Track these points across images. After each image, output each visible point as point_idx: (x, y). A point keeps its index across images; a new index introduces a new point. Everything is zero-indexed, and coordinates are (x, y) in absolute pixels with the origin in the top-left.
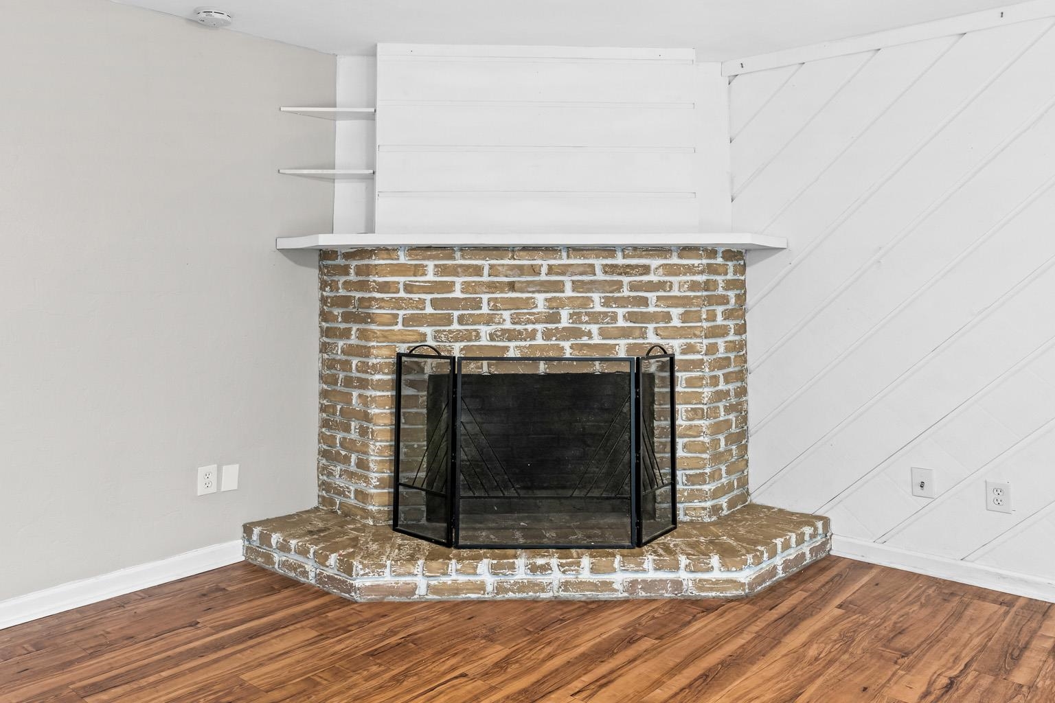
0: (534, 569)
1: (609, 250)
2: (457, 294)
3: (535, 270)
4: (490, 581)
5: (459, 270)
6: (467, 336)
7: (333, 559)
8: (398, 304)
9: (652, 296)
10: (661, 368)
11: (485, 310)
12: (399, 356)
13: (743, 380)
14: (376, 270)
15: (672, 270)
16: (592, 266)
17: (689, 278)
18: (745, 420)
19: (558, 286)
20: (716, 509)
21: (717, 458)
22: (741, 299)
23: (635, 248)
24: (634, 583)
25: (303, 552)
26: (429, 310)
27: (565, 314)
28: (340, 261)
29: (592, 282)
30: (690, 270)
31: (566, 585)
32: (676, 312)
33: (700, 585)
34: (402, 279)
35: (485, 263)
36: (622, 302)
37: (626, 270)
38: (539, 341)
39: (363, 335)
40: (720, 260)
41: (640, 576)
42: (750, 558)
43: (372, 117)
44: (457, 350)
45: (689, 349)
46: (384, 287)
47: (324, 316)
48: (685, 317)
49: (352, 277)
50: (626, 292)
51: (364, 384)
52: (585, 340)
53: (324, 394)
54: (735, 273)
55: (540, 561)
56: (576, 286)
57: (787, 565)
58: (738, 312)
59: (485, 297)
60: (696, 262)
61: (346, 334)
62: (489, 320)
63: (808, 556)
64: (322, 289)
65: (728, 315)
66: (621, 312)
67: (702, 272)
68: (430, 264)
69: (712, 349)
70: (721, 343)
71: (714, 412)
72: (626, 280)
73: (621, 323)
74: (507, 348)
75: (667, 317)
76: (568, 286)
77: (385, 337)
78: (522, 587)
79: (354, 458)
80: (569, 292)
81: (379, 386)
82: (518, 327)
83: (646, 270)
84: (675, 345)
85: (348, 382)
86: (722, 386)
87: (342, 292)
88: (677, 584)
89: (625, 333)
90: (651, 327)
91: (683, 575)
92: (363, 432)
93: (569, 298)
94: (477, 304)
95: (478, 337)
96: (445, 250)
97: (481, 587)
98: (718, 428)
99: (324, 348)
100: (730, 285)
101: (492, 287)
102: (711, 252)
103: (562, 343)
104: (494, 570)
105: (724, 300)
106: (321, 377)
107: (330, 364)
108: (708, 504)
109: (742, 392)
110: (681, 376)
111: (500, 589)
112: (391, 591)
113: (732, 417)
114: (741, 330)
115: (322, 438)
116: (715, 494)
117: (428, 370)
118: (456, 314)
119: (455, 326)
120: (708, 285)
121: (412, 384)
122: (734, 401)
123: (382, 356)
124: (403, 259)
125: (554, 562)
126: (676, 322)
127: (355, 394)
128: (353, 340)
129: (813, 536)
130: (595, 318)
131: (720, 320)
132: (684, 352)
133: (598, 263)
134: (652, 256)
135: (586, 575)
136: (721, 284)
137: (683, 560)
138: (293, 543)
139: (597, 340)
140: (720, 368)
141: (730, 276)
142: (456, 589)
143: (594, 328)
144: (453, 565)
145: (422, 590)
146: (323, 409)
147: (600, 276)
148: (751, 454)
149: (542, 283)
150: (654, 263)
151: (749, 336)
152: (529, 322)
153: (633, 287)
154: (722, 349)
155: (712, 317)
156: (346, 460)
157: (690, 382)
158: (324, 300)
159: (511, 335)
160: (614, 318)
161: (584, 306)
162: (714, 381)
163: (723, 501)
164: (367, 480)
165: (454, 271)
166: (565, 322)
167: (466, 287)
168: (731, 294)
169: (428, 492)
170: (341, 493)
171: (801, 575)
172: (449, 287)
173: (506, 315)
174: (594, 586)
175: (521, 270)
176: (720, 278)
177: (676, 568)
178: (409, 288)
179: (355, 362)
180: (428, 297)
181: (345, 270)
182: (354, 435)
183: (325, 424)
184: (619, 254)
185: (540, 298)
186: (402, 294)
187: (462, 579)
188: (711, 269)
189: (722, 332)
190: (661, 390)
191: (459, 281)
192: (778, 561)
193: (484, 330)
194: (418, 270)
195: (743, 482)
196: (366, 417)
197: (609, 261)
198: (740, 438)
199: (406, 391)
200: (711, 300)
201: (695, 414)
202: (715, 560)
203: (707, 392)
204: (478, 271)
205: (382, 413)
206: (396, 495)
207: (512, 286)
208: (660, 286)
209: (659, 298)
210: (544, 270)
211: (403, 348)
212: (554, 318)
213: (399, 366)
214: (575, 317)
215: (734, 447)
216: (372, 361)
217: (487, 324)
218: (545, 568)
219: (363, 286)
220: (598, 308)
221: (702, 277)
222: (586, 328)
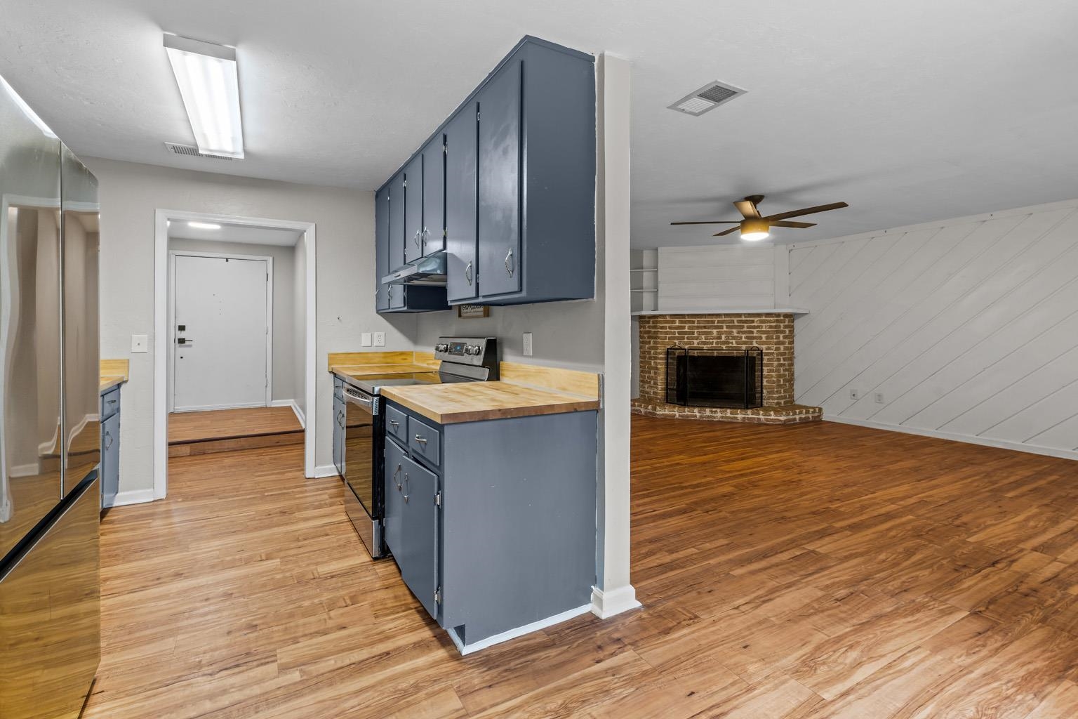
0: (712, 412)
1: (738, 315)
2: (686, 330)
3: (713, 322)
4: (698, 415)
6: (690, 343)
7: (650, 407)
8: (667, 333)
9: (755, 330)
10: (758, 355)
11: (696, 335)
12: (668, 349)
13: (791, 360)
14: (660, 322)
15: (763, 322)
16: (733, 321)
17: (769, 324)
18: (793, 375)
19: (722, 327)
20: (778, 403)
21: (779, 386)
22: (792, 332)
23: (749, 314)
24: (745, 418)
25: (640, 406)
26: (677, 335)
27: (723, 336)
28: (647, 319)
29: (733, 326)
30: (769, 321)
31: (722, 417)
32: (764, 336)
33: (767, 420)
34: (668, 325)
35: (696, 320)
36: (744, 332)
37: (746, 322)
38: (714, 345)
39: (655, 343)
40: (782, 318)
41: (747, 416)
42: (784, 413)
43: (657, 271)
44: (686, 347)
46: (662, 328)
47: (641, 337)
48: (767, 338)
49: (651, 324)
50: (745, 329)
51: (656, 358)
52: (730, 345)
53: (641, 362)
54: (789, 322)
55: (714, 410)
56: (727, 327)
57: (800, 419)
58: (791, 336)
59: (696, 331)
60: (772, 319)
61: (649, 343)
62: (697, 338)
63: (811, 418)
64: (640, 328)
65: (784, 337)
66: (744, 336)
67: (774, 322)
68: (677, 320)
69: (778, 349)
70: (782, 347)
71: (778, 371)
72: (746, 325)
73: (743, 339)
74: (703, 347)
75: (761, 338)
76: (725, 327)
77: (663, 343)
78: (708, 417)
79: (652, 382)
80: (725, 329)
81: (661, 359)
82: (707, 341)
83: (753, 322)
84: (764, 347)
85: (650, 358)
86: (782, 362)
87: (647, 329)
88: (759, 419)
89: (745, 343)
90: (755, 341)
91: (761, 417)
92: (656, 373)
93: (725, 331)
94: (693, 333)
95: (693, 344)
96: (683, 316)
97: (696, 416)
98: (779, 376)
99: (641, 347)
100: (786, 327)
101: (698, 327)
102: (778, 315)
103: (722, 346)
104: (699, 412)
105: (783, 332)
106: (640, 357)
107: (643, 353)
108: (776, 401)
109: (792, 365)
110: (765, 358)
111: (701, 417)
112: (668, 416)
113: (787, 373)
114: (792, 343)
115: (641, 376)
116: (778, 398)
117: (677, 354)
118: (686, 336)
119: (686, 340)
120: (776, 327)
121: (671, 358)
122: (787, 367)
123: (661, 349)
124: (668, 319)
125: (718, 410)
126: (764, 339)
127: (652, 362)
128: (652, 345)
129: (813, 412)
130: (734, 338)
131: (781, 339)
132: (767, 349)
133: (735, 319)
134: (754, 317)
135: (729, 415)
136: (782, 326)
137: (761, 412)
138: (636, 404)
139: (735, 345)
140: (781, 355)
141: (787, 324)
142: (687, 416)
143: (734, 341)
144: (686, 409)
145: (677, 416)
146: (641, 367)
147: (736, 324)
148: (795, 387)
149: (715, 326)
150: (756, 319)
151: (796, 345)
152: (711, 339)
153: (748, 327)
154: (782, 349)
155: (778, 337)
156: (650, 382)
157: (769, 360)
158: (640, 332)
159: (705, 343)
160: (741, 338)
161: (730, 334)
162: (779, 360)
163: (782, 401)
164: (657, 388)
165: (685, 322)
166: (723, 339)
167: (689, 328)
168: (787, 330)
169: (677, 391)
170: (648, 393)
171: (805, 422)
172: (684, 327)
173: (703, 336)
174: (732, 418)
175: (708, 322)
176: (782, 325)
177: (759, 414)
178: (670, 328)
179: (652, 351)
180: (676, 331)
181: (648, 322)
182: (652, 374)
183: (642, 372)
184: (743, 317)
185: (715, 331)
186: (668, 330)
187: (689, 413)
188: (777, 321)
189: (783, 343)
190: (758, 362)
191: (687, 325)
192: (797, 417)
193: (696, 341)
194: (673, 322)
195: (791, 396)
196: (657, 369)
197: (739, 319)
198: (791, 380)
199: (670, 361)
200: (777, 332)
201: (770, 371)
202: (772, 413)
203: (775, 363)
204: (693, 322)
205: (662, 368)
206: (667, 393)
207: (705, 327)
208: (758, 327)
209: (757, 331)
210: (716, 322)
211: (669, 347)
212: (720, 338)
213: (668, 353)
214: (727, 337)
215: (787, 384)
216: (658, 351)
218: (716, 412)
219: (655, 327)
220: (735, 334)
221: (775, 324)
222: (731, 341)
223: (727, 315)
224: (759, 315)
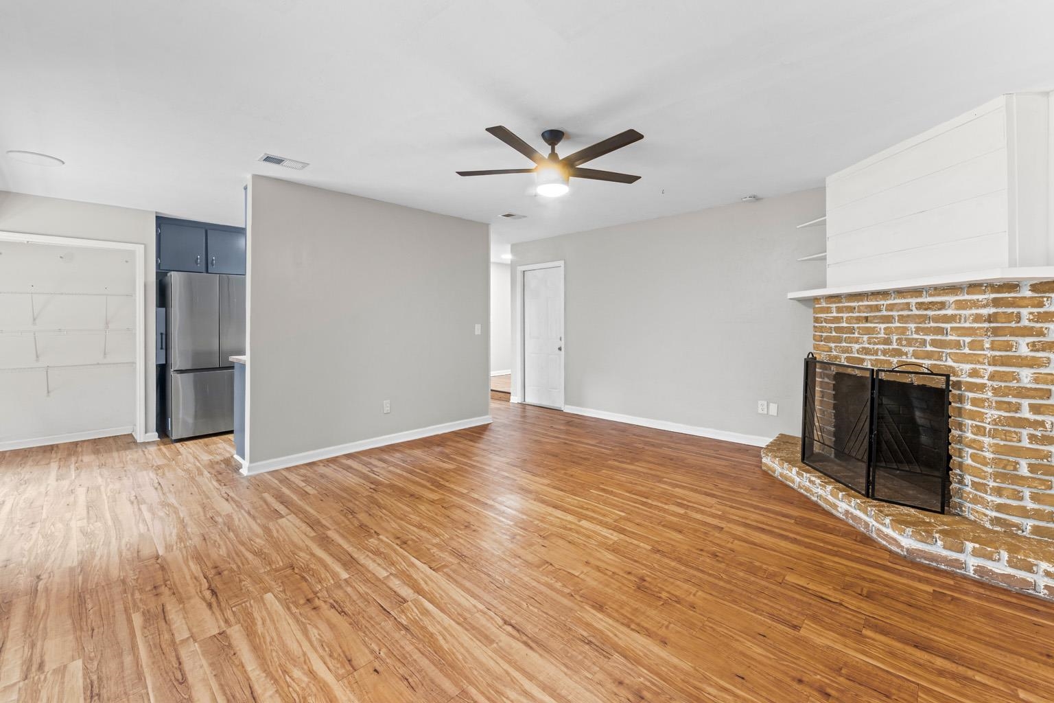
1: (917, 292)
2: (845, 324)
3: (877, 308)
5: (844, 309)
6: (848, 351)
8: (821, 329)
9: (949, 327)
10: (952, 387)
11: (856, 334)
15: (961, 305)
16: (910, 304)
17: (974, 311)
19: (892, 319)
23: (936, 288)
26: (833, 333)
27: (894, 339)
29: (908, 316)
30: (975, 304)
32: (966, 341)
34: (823, 315)
37: (931, 306)
38: (881, 357)
40: (1025, 293)
44: (844, 357)
45: (975, 373)
48: (972, 346)
50: (931, 323)
52: (904, 358)
56: (900, 318)
59: (856, 326)
60: (980, 297)
62: (857, 341)
66: (927, 339)
67: (984, 306)
68: (833, 306)
72: (931, 313)
73: (927, 347)
74: (863, 360)
75: (959, 345)
76: (896, 319)
80: (896, 323)
82: (871, 346)
83: (942, 305)
84: (963, 369)
89: (929, 355)
90: (948, 352)
93: (896, 328)
94: (853, 331)
95: (853, 351)
96: (840, 297)
101: (859, 319)
103: (891, 359)
105: (1034, 332)
108: (992, 513)
110: (968, 396)
118: (844, 336)
119: (843, 344)
126: (965, 349)
130: (910, 342)
132: (971, 375)
133: (913, 301)
134: (947, 294)
139: (912, 359)
143: (909, 350)
147: (915, 312)
149: (882, 317)
150: (951, 299)
152: (875, 344)
153: (935, 319)
157: (976, 402)
159: (867, 351)
160: (923, 343)
161: (903, 333)
166: (894, 345)
167: (848, 320)
172: (842, 319)
173: (865, 338)
175: (873, 308)
180: (833, 326)
184: (926, 294)
185: (881, 327)
186: (823, 324)
191: (845, 316)
193: (855, 347)
194: (829, 310)
197: (920, 300)
201: (979, 430)
203: (992, 413)
204: (853, 309)
207: (866, 319)
208: (955, 318)
209: (952, 328)
210: (884, 307)
212: (888, 341)
214: (899, 341)
217: (856, 343)
220: (913, 335)
221: (985, 312)
222: (905, 349)
223: (900, 292)
224: (953, 289)
